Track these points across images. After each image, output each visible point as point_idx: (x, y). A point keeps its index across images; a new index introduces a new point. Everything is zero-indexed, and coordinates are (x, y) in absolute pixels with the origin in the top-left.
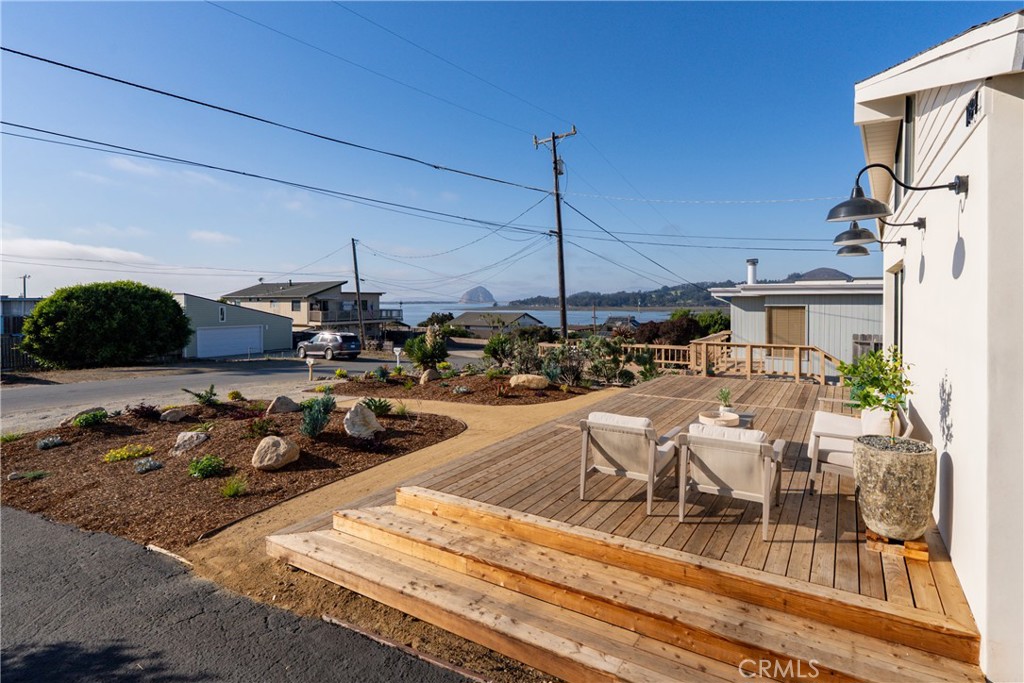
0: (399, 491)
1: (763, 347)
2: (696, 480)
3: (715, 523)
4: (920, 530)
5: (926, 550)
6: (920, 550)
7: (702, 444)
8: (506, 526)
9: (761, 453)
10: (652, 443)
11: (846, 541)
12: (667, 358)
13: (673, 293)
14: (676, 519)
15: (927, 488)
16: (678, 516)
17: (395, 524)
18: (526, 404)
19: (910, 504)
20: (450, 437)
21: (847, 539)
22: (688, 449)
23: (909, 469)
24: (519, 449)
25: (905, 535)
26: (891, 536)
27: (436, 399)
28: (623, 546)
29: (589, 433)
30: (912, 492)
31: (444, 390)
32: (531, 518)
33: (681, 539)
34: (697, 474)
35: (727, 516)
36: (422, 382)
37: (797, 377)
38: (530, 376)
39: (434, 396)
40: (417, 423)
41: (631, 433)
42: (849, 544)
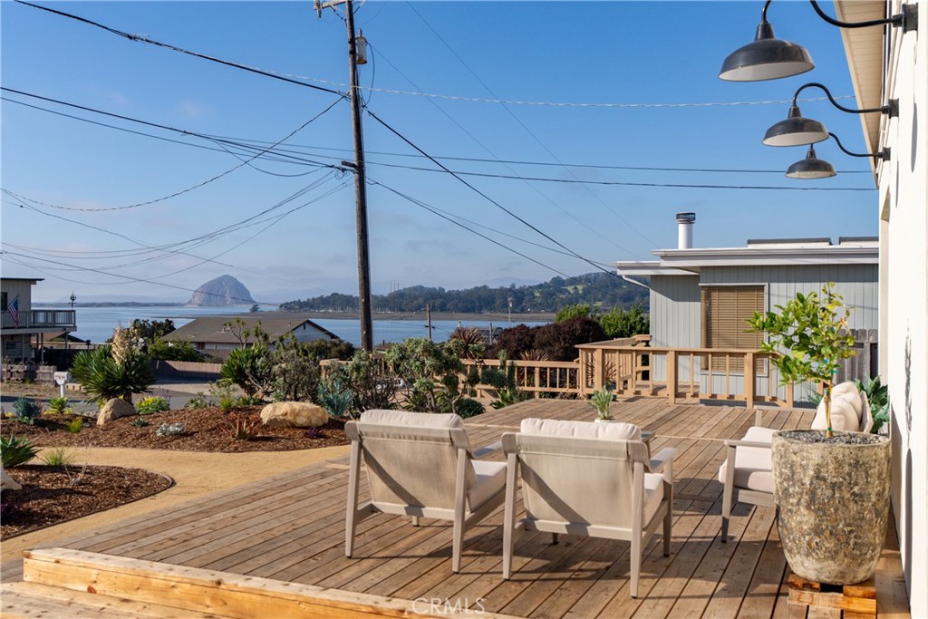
0: (28, 557)
1: (695, 353)
2: (533, 512)
3: (560, 579)
4: (866, 567)
5: (873, 596)
6: (864, 597)
7: (538, 448)
8: (214, 598)
9: (628, 456)
10: (461, 452)
11: (760, 595)
12: (543, 383)
13: (570, 289)
14: (500, 576)
15: (873, 499)
16: (502, 573)
17: (18, 606)
18: (288, 449)
19: (849, 525)
20: (141, 498)
21: (763, 592)
22: (518, 459)
23: (847, 469)
24: (255, 497)
25: (843, 574)
26: (824, 578)
27: (125, 446)
28: (403, 611)
29: (361, 446)
30: (852, 505)
31: (140, 431)
32: (256, 582)
33: (501, 599)
34: (534, 503)
35: (582, 570)
36: (101, 421)
37: (750, 402)
38: (297, 405)
39: (121, 440)
40: (81, 476)
41: (428, 439)
42: (763, 598)
